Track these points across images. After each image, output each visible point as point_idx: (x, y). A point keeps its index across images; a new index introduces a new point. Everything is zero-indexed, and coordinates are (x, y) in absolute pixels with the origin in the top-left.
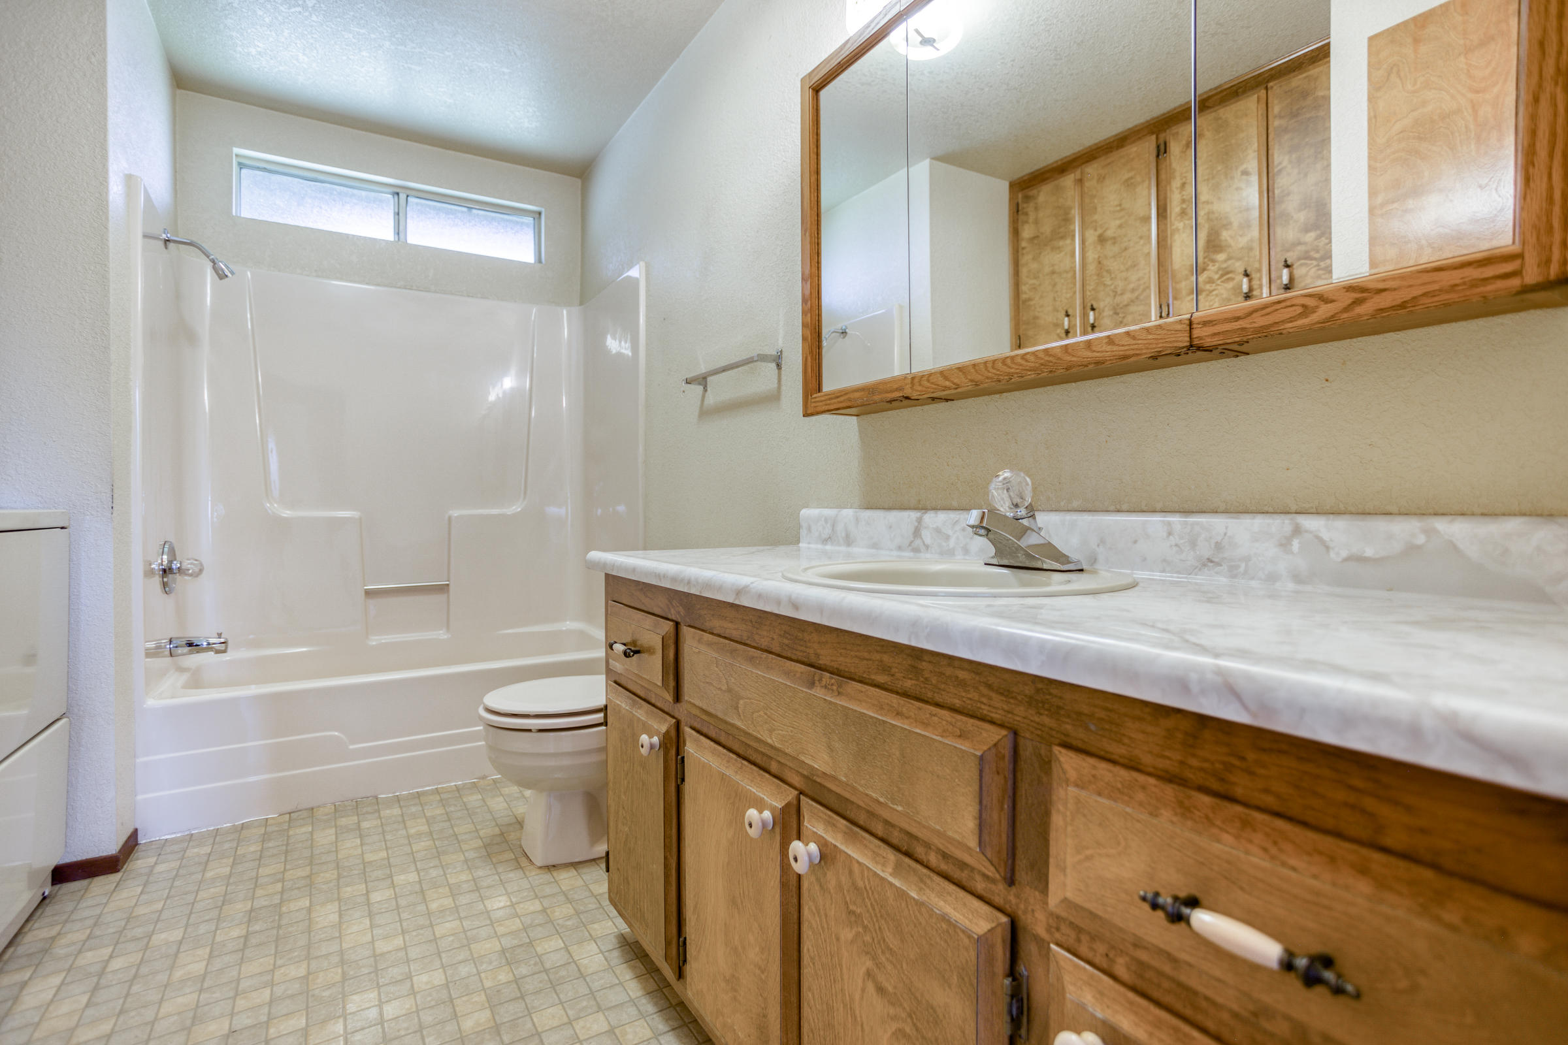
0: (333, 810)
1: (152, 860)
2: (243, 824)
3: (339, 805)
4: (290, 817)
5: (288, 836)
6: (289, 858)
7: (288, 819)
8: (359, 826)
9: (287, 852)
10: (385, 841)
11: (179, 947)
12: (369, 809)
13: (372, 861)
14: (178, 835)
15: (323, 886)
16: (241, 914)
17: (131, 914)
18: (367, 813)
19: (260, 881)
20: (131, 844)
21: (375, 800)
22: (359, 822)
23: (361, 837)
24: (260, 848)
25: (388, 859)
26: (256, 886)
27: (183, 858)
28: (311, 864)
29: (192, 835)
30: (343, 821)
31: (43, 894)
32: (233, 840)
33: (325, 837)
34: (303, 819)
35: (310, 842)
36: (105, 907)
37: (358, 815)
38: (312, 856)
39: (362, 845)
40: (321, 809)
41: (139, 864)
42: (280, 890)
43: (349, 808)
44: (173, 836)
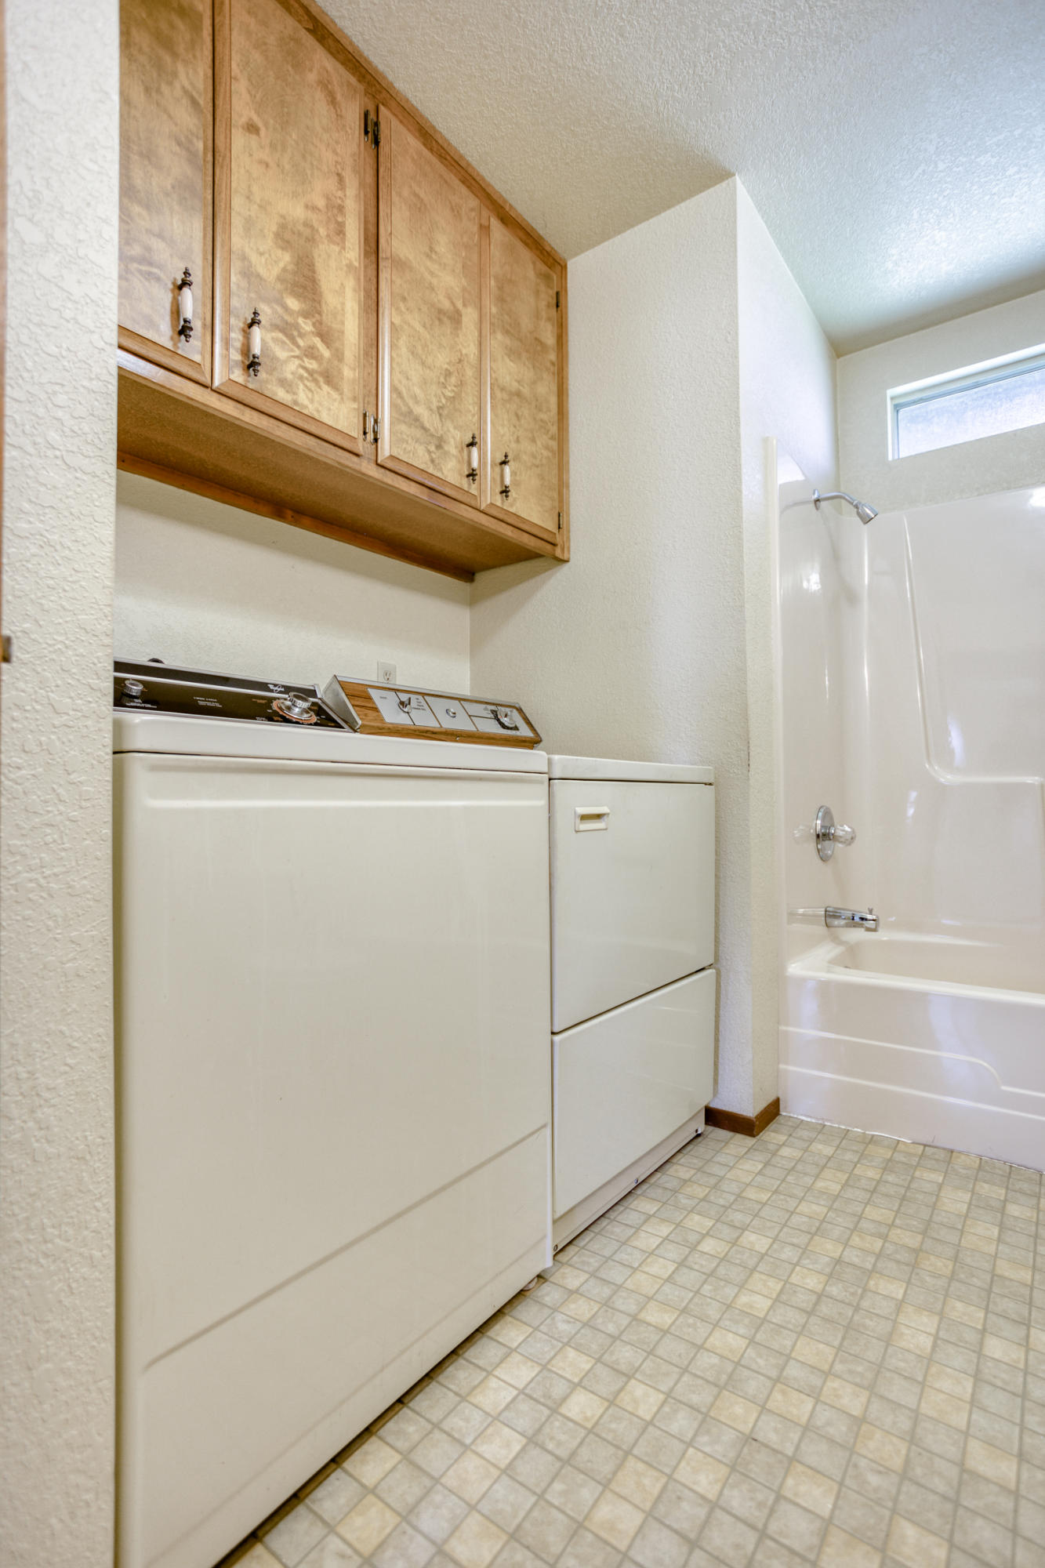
0: (977, 1165)
1: (783, 1138)
2: (873, 1136)
3: (986, 1162)
4: (924, 1150)
5: (913, 1178)
6: (903, 1209)
7: (920, 1152)
8: (1004, 1207)
9: (903, 1198)
10: (1035, 1252)
11: (758, 1263)
12: (1025, 1186)
13: (1006, 1278)
14: (813, 1121)
15: (927, 1278)
16: (827, 1259)
17: (742, 1192)
18: (1022, 1192)
19: (864, 1224)
20: (772, 1112)
21: (1037, 1177)
22: (1005, 1201)
23: (1002, 1227)
24: (877, 1177)
25: (1032, 1288)
26: (855, 1228)
27: (806, 1150)
28: (924, 1233)
29: (824, 1126)
30: (984, 1189)
31: (697, 1131)
32: (857, 1152)
33: (955, 1201)
34: (936, 1160)
35: (934, 1199)
36: (729, 1171)
37: (1007, 1188)
38: (930, 1221)
39: (999, 1240)
40: (963, 1157)
41: (771, 1136)
42: (877, 1251)
43: (997, 1171)
44: (809, 1120)
